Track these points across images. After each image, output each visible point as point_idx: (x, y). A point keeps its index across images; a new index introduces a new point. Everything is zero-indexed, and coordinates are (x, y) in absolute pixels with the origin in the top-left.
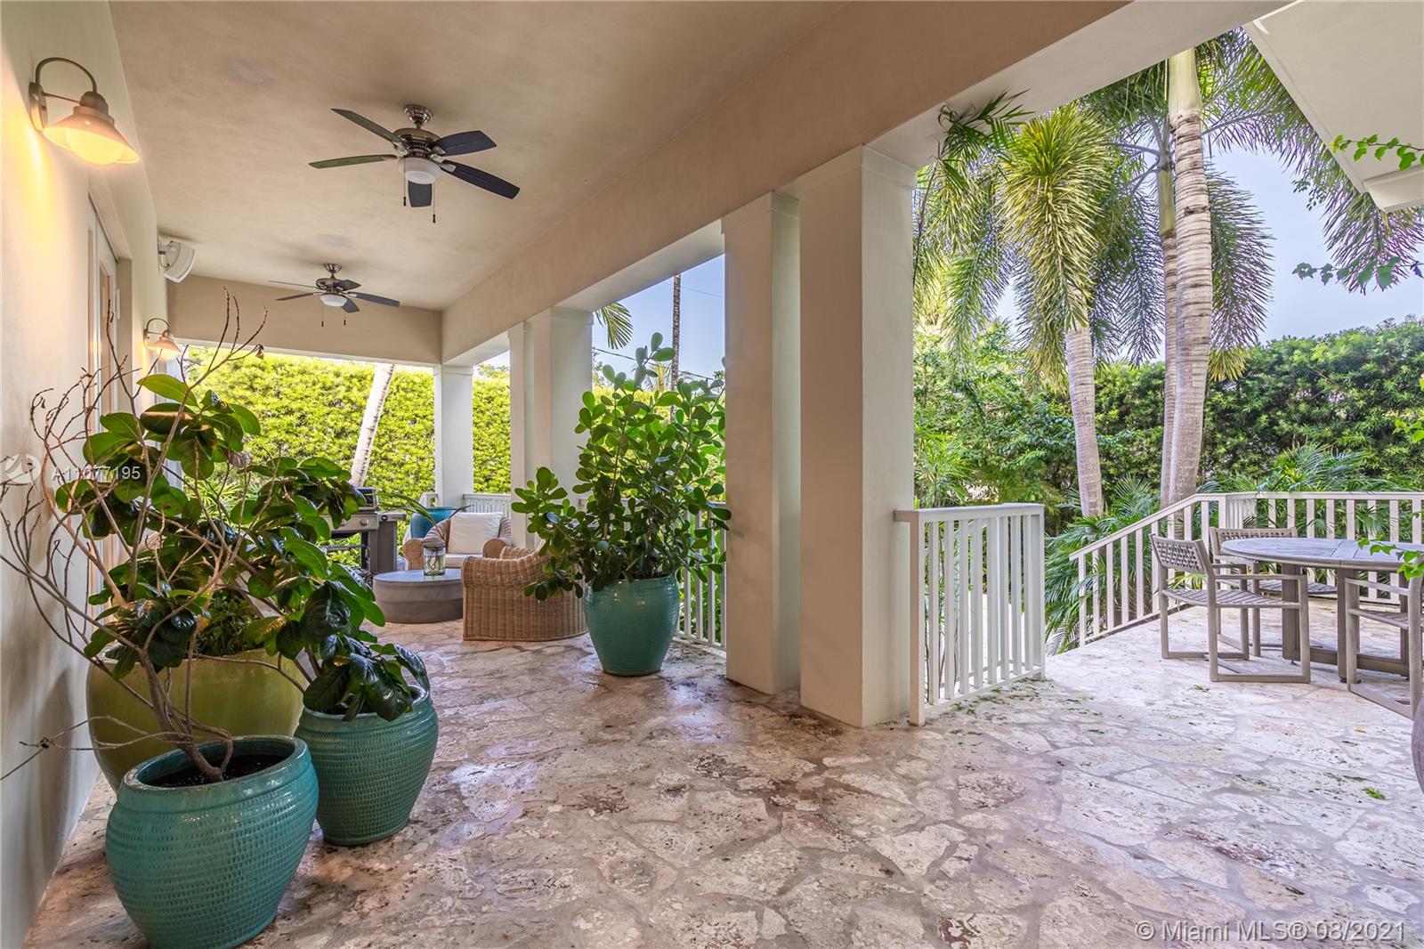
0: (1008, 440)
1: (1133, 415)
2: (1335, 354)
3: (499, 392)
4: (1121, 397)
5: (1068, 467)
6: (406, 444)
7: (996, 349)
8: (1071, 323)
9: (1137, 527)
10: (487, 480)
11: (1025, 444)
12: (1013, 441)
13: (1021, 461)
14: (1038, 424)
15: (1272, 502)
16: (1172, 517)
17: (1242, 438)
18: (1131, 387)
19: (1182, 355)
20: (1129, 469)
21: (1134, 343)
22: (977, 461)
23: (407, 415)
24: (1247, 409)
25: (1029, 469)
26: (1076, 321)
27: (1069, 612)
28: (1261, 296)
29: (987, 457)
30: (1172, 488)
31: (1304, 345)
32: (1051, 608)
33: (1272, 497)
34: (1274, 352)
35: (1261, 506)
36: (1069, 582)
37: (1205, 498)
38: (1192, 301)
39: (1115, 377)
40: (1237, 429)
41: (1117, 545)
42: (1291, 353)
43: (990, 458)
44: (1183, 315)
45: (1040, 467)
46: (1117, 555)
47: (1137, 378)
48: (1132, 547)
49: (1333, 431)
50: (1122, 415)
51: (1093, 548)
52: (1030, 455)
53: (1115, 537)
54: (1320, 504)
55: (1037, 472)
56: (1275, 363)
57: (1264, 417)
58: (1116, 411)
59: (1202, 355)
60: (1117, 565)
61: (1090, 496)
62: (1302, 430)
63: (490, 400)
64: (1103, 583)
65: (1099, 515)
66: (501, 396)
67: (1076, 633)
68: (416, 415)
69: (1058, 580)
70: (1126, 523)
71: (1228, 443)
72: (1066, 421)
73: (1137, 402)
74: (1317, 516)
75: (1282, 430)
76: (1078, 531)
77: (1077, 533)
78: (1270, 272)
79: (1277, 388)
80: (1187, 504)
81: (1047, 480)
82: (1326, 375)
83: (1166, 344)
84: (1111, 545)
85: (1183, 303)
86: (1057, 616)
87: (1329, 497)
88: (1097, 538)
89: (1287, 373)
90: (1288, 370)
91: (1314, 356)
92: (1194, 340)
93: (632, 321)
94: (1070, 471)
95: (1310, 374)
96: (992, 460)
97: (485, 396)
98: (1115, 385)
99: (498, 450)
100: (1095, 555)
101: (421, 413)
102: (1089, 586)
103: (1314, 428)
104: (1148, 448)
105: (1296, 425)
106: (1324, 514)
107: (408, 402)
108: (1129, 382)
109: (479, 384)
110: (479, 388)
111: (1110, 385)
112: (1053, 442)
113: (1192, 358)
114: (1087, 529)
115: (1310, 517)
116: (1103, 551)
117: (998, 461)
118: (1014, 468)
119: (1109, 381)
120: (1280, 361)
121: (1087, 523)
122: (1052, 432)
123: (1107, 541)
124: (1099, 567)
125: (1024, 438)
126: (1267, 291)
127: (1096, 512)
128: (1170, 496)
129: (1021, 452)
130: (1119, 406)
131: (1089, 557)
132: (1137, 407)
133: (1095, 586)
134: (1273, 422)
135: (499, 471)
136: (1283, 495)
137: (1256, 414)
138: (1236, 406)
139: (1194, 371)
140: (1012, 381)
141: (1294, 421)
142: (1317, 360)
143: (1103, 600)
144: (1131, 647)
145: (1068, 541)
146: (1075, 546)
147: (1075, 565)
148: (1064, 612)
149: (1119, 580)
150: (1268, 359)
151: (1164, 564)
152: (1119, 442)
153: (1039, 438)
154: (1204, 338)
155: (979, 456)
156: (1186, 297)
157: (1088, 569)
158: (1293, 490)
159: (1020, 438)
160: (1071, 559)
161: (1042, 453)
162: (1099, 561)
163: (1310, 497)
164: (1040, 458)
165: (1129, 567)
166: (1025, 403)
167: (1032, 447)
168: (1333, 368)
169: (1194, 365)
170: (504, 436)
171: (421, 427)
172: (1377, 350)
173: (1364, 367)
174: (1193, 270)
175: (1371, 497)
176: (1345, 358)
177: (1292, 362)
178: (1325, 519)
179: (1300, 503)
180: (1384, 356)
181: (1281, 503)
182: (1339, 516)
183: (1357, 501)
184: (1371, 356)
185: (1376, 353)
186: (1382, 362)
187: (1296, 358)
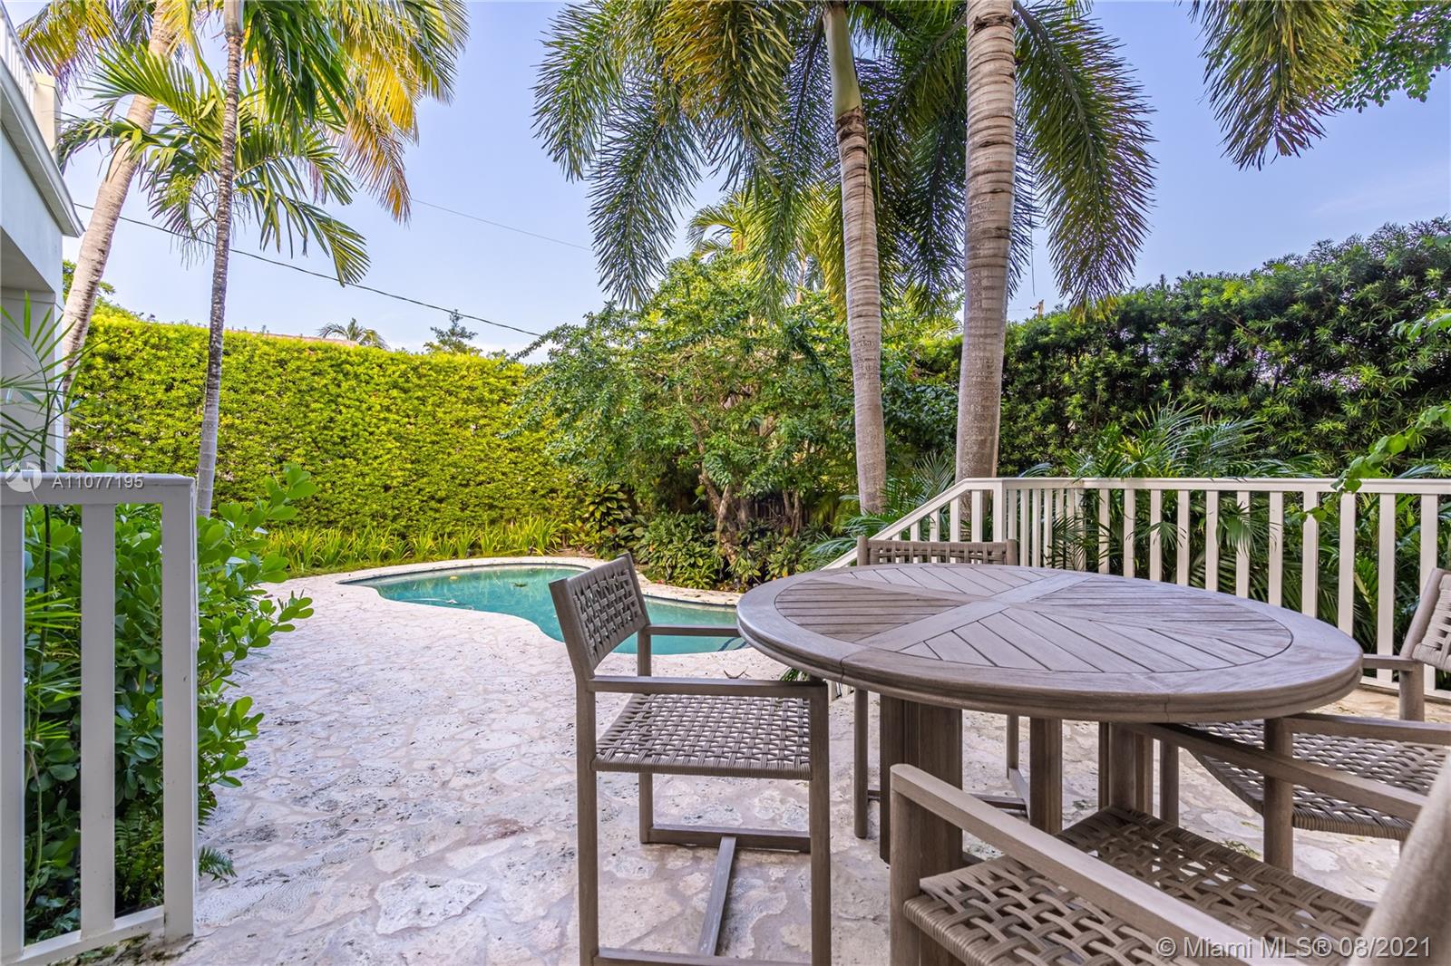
2: (1251, 292)
3: (296, 354)
6: (158, 415)
9: (892, 532)
10: (281, 462)
15: (1104, 495)
16: (936, 516)
23: (159, 378)
28: (1139, 198)
31: (1214, 283)
33: (1103, 485)
34: (1180, 295)
35: (1090, 496)
37: (976, 486)
38: (982, 169)
42: (1199, 295)
49: (1250, 400)
54: (1170, 498)
56: (1180, 309)
57: (1167, 383)
63: (282, 363)
66: (298, 359)
68: (174, 380)
78: (1152, 164)
79: (1183, 343)
80: (952, 494)
82: (1243, 321)
87: (1183, 486)
89: (1196, 323)
90: (1196, 318)
91: (1225, 296)
92: (984, 232)
93: (368, 249)
95: (1224, 322)
97: (273, 358)
99: (294, 424)
101: (178, 376)
103: (1227, 397)
105: (1205, 393)
106: (1175, 514)
107: (160, 363)
109: (268, 344)
110: (266, 348)
113: (981, 261)
115: (1155, 518)
120: (1186, 307)
126: (1147, 192)
135: (297, 451)
136: (1117, 483)
138: (1133, 369)
142: (1230, 301)
150: (1173, 304)
154: (999, 229)
158: (1132, 474)
163: (1155, 485)
168: (1250, 312)
170: (303, 409)
171: (181, 393)
172: (1305, 285)
173: (1290, 310)
174: (987, 118)
175: (1243, 488)
176: (1268, 298)
177: (1200, 307)
178: (1176, 523)
179: (1142, 497)
180: (1317, 293)
181: (1116, 498)
182: (1196, 518)
183: (1222, 494)
184: (1299, 294)
185: (1304, 288)
186: (1314, 300)
187: (1205, 301)
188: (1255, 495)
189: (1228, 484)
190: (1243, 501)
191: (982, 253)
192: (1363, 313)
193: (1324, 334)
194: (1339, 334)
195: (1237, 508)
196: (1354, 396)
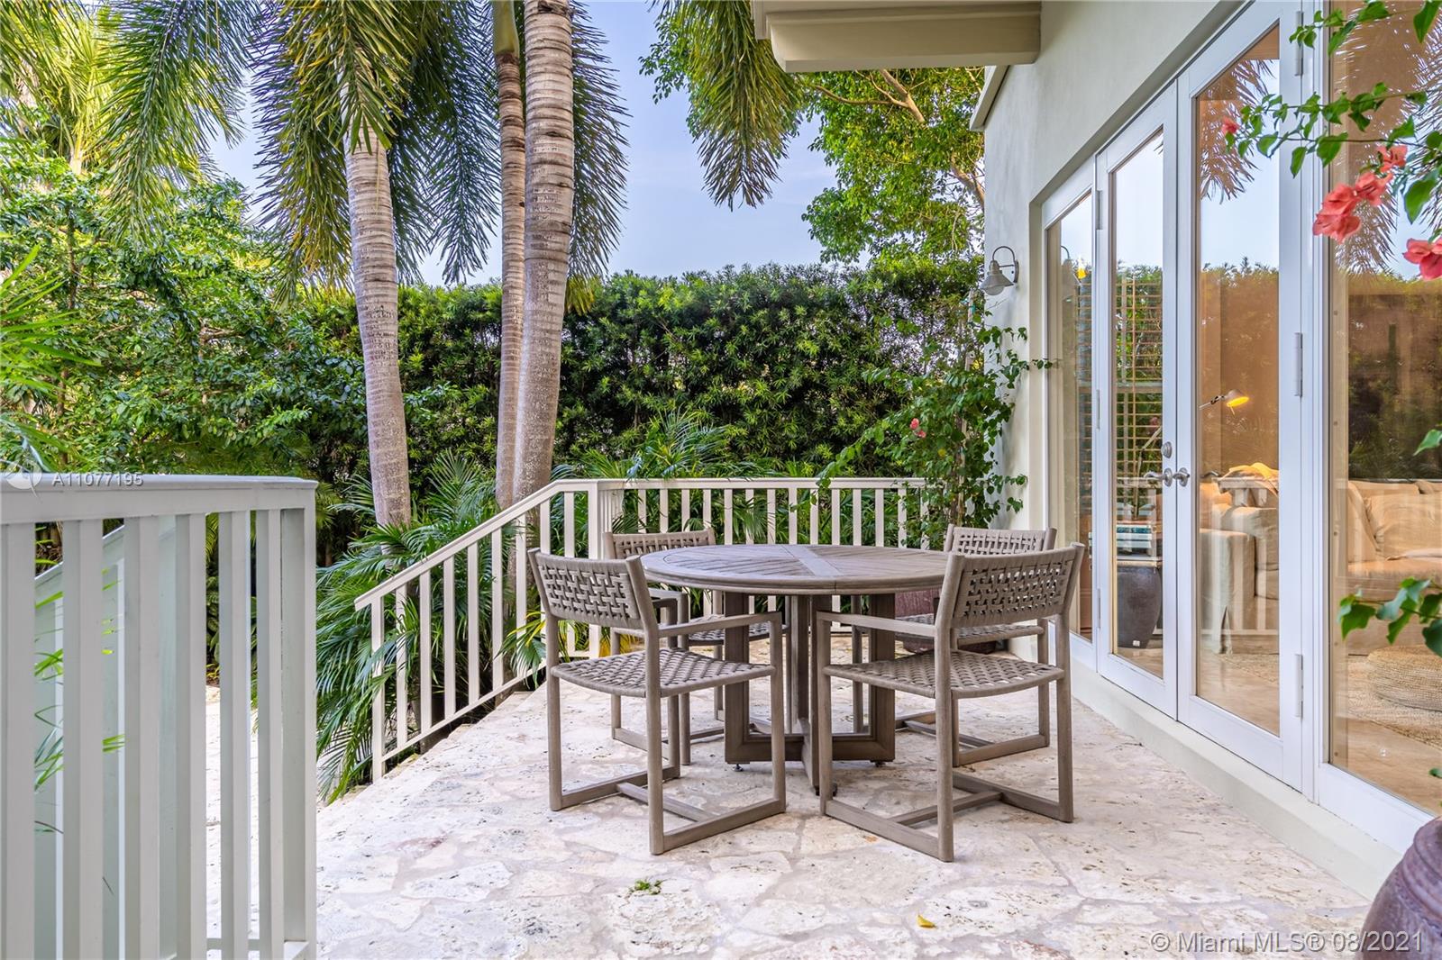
0: (240, 388)
1: (443, 364)
2: (680, 301)
4: (427, 335)
5: (347, 446)
7: (221, 218)
8: (361, 134)
9: (469, 541)
11: (272, 395)
12: (252, 390)
13: (267, 428)
14: (298, 365)
15: (642, 495)
16: (523, 520)
17: (581, 409)
18: (440, 320)
19: (534, 246)
20: (438, 450)
21: (450, 238)
22: (179, 426)
24: (587, 367)
25: (280, 446)
26: (370, 130)
27: (354, 711)
29: (199, 419)
30: (518, 472)
31: (649, 286)
32: (324, 705)
33: (642, 486)
34: (614, 292)
35: (630, 496)
36: (354, 649)
37: (569, 487)
39: (418, 301)
40: (574, 396)
41: (437, 574)
42: (635, 294)
43: (206, 422)
44: (536, 180)
45: (299, 445)
46: (437, 593)
47: (450, 306)
48: (461, 576)
50: (428, 363)
51: (397, 584)
52: (282, 417)
53: (433, 560)
54: (696, 496)
55: (296, 452)
56: (618, 306)
57: (606, 380)
58: (420, 356)
59: (561, 251)
60: (437, 611)
61: (389, 487)
62: (646, 400)
64: (413, 647)
65: (405, 521)
67: (368, 746)
69: (334, 648)
70: (453, 535)
71: (565, 415)
72: (344, 364)
73: (450, 344)
74: (693, 514)
75: (625, 400)
76: (367, 553)
77: (366, 558)
80: (542, 497)
81: (313, 469)
82: (671, 328)
83: (505, 238)
84: (427, 575)
85: (536, 159)
86: (333, 717)
87: (707, 484)
88: (404, 566)
89: (630, 321)
90: (632, 316)
91: (660, 302)
94: (349, 453)
95: (654, 324)
96: (210, 425)
98: (417, 314)
100: (401, 596)
102: (389, 657)
104: (464, 418)
106: (701, 510)
108: (438, 312)
111: (411, 314)
112: (322, 398)
113: (547, 253)
114: (384, 548)
115: (686, 515)
116: (413, 587)
117: (223, 428)
118: (253, 441)
119: (409, 307)
120: (623, 304)
121: (384, 537)
122: (323, 381)
123: (420, 569)
124: (407, 619)
125: (272, 385)
127: (400, 517)
128: (516, 484)
129: (267, 411)
130: (424, 349)
131: (389, 601)
132: (449, 352)
133: (401, 655)
134: (615, 388)
136: (656, 483)
137: (595, 376)
139: (551, 276)
140: (251, 282)
141: (637, 388)
142: (663, 306)
143: (413, 681)
144: (492, 797)
145: (354, 573)
146: (365, 583)
147: (366, 616)
148: (346, 712)
149: (441, 641)
150: (610, 299)
151: (555, 611)
152: (425, 404)
153: (299, 389)
155: (183, 416)
156: (539, 150)
157: (389, 623)
158: (668, 476)
159: (264, 384)
160: (358, 607)
161: (303, 414)
162: (407, 607)
163: (685, 485)
164: (299, 425)
165: (457, 614)
166: (274, 326)
167: (286, 405)
168: (676, 320)
169: (552, 266)
172: (719, 302)
173: (707, 322)
174: (549, 106)
175: (750, 484)
176: (690, 309)
177: (636, 306)
178: (702, 517)
179: (674, 495)
180: (725, 311)
181: (653, 495)
182: (717, 513)
183: (735, 491)
184: (714, 309)
185: (718, 306)
186: (724, 318)
187: (641, 301)
188: (757, 491)
189: (739, 483)
190: (749, 496)
191: (550, 245)
192: (757, 335)
193: (730, 348)
194: (742, 350)
195: (746, 503)
196: (751, 405)
